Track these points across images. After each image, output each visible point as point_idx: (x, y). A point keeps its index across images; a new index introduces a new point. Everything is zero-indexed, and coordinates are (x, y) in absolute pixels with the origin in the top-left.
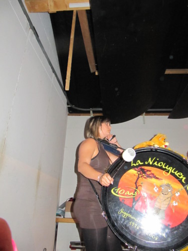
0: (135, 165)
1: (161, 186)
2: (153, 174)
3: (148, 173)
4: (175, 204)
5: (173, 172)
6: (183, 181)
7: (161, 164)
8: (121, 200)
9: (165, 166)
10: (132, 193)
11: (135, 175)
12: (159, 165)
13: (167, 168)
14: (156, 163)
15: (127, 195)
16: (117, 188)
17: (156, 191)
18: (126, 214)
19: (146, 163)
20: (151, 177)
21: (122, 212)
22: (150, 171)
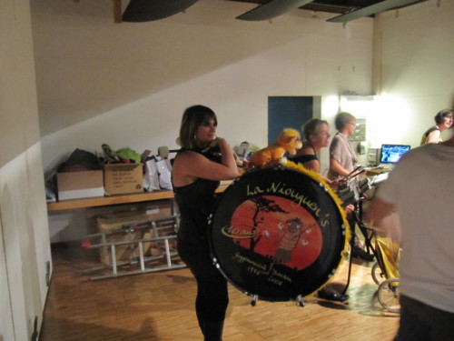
0: (252, 194)
1: (287, 222)
2: (277, 206)
3: (271, 204)
4: (304, 244)
5: (304, 202)
6: (317, 214)
7: (288, 192)
8: (235, 242)
9: (294, 194)
10: (250, 233)
11: (252, 208)
12: (286, 193)
13: (296, 196)
14: (281, 191)
15: (243, 235)
16: (229, 226)
17: (281, 228)
18: (243, 259)
19: (268, 190)
20: (274, 211)
21: (237, 256)
22: (273, 202)
